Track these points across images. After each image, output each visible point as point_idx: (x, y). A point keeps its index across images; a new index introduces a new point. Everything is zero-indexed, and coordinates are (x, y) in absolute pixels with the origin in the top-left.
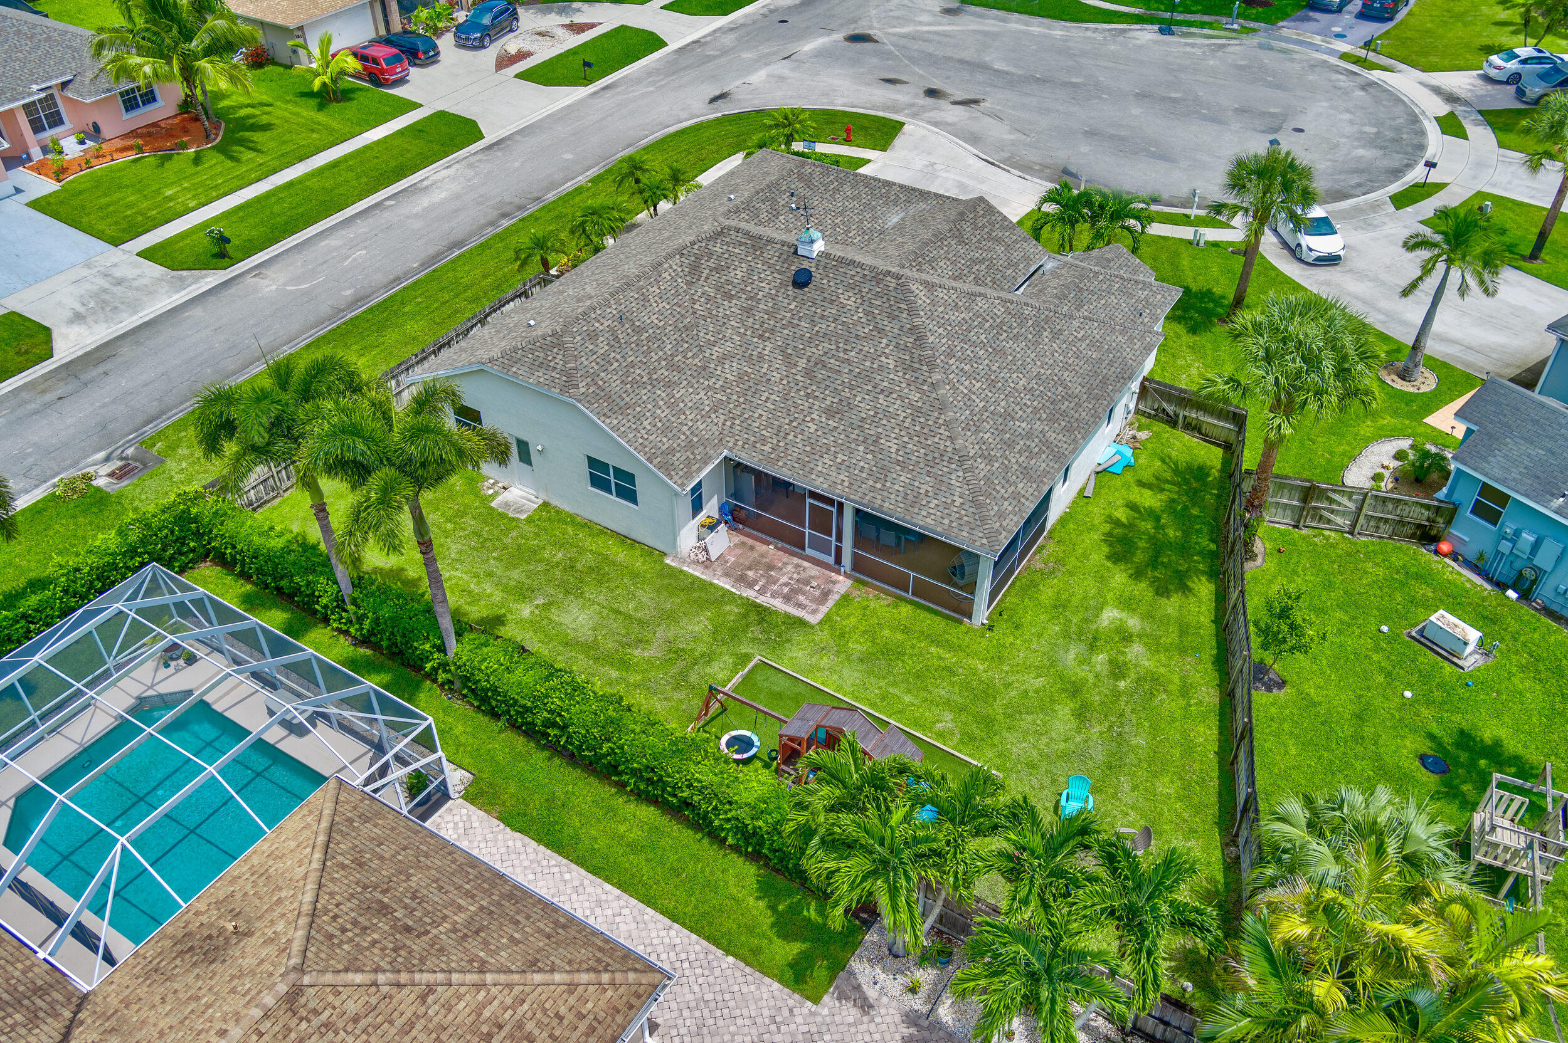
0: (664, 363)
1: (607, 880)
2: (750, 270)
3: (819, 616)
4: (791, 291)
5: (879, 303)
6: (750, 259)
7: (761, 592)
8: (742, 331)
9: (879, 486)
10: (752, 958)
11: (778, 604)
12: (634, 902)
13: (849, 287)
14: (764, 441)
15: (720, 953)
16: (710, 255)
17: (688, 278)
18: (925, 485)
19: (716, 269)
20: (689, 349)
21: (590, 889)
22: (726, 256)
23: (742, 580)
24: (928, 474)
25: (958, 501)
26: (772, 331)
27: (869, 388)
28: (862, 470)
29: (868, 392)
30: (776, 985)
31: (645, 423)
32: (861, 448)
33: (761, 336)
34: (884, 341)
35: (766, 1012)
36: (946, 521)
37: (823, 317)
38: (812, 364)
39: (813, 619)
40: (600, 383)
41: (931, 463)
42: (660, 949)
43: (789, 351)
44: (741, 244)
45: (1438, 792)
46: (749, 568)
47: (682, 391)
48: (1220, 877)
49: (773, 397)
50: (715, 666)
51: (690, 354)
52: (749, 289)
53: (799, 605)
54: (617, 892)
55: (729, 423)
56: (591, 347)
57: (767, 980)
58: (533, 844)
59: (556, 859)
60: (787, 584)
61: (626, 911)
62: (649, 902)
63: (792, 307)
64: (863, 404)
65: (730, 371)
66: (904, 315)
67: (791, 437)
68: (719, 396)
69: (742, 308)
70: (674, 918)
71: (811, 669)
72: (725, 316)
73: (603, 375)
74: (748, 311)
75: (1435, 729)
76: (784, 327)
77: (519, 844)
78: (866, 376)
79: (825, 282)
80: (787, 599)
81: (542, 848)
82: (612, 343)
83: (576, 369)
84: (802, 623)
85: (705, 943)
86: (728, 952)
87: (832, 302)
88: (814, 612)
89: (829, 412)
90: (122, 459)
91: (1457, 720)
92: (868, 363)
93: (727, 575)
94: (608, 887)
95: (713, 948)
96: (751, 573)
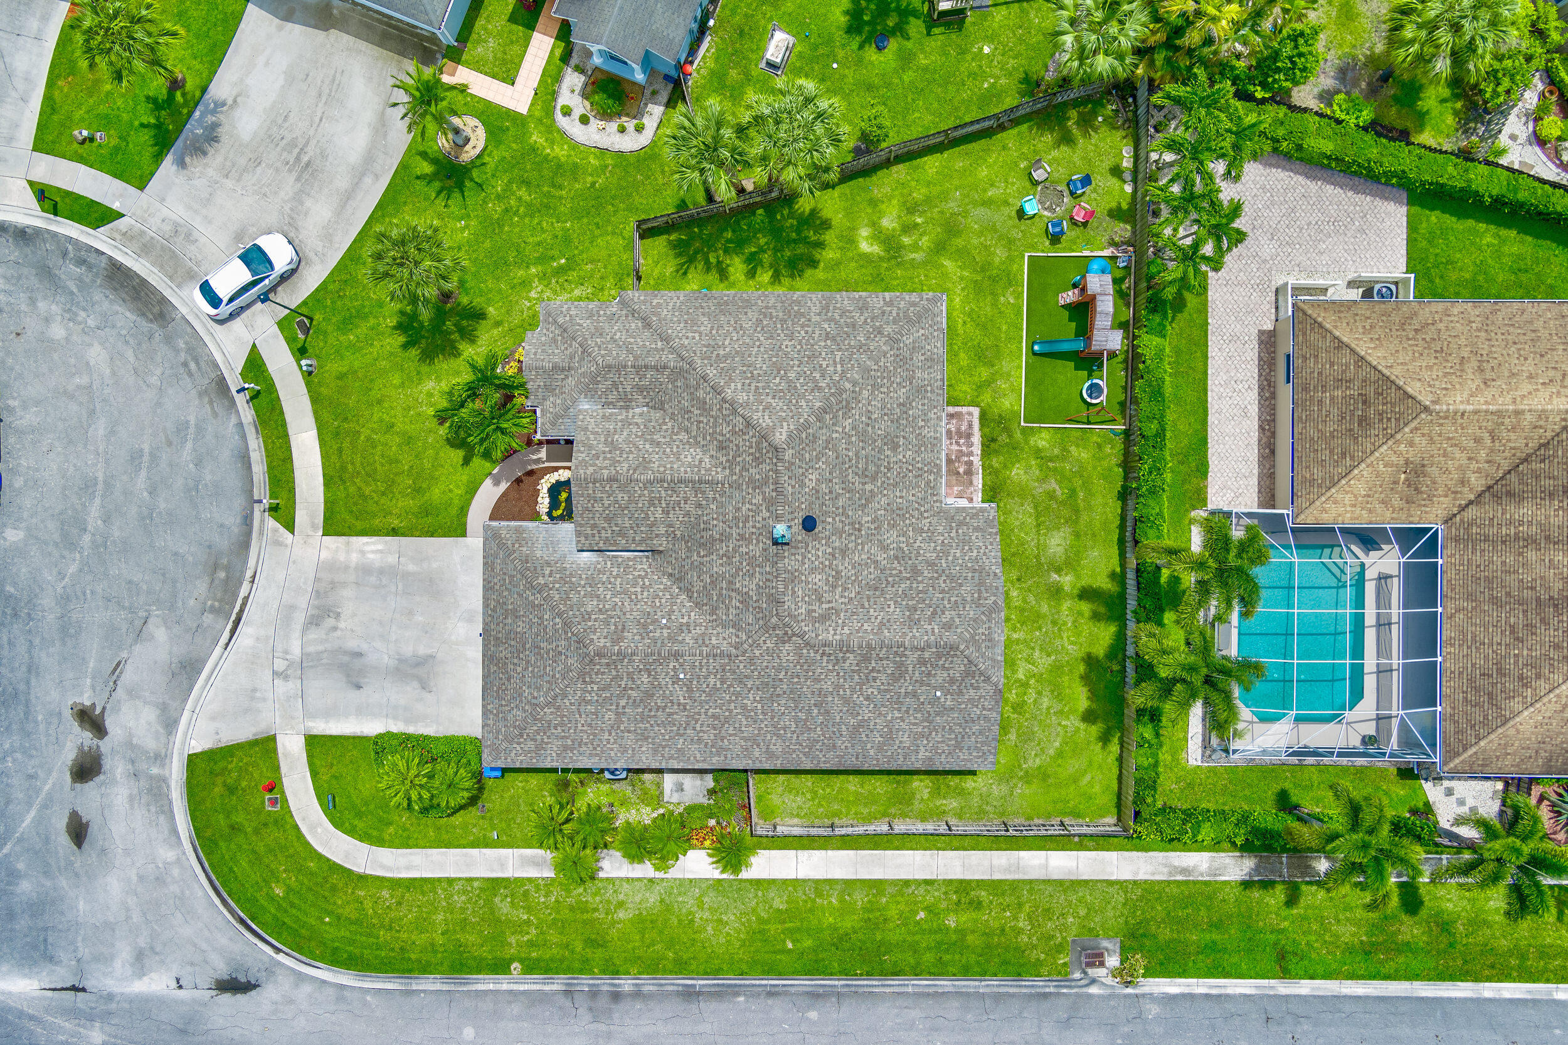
0: (920, 579)
1: (1207, 401)
2: (813, 570)
3: (971, 409)
4: (819, 528)
5: (807, 455)
6: (803, 578)
7: (971, 454)
8: (860, 547)
9: (929, 388)
10: (1203, 309)
11: (976, 439)
12: (1210, 382)
13: (803, 485)
14: (928, 482)
15: (1210, 327)
16: (810, 612)
17: (834, 617)
18: (919, 358)
19: (820, 600)
20: (891, 575)
21: (1216, 407)
22: (807, 599)
23: (969, 472)
24: (911, 359)
25: (922, 332)
26: (852, 524)
27: (870, 429)
28: (923, 405)
29: (873, 427)
30: (1210, 293)
31: (975, 554)
32: (911, 412)
33: (859, 530)
34: (834, 436)
35: (1225, 290)
36: (936, 334)
37: (830, 492)
38: (867, 480)
39: (976, 411)
40: (976, 595)
41: (904, 360)
42: (1225, 354)
43: (863, 502)
44: (794, 592)
45: (902, 36)
46: (958, 473)
47: (928, 555)
48: (1026, 126)
49: (898, 494)
50: (1042, 444)
51: (894, 572)
52: (827, 563)
53: (970, 426)
54: (1209, 393)
55: (926, 515)
56: (957, 620)
57: (1210, 299)
58: (1210, 451)
59: (1211, 435)
60: (957, 443)
61: (1217, 382)
62: (1206, 373)
63: (830, 520)
64: (883, 427)
65: (891, 537)
66: (811, 431)
67: (920, 465)
68: (911, 534)
69: (843, 558)
70: (1206, 357)
71: (1014, 390)
72: (854, 567)
73: (969, 599)
74: (843, 552)
75: (855, 45)
76: (848, 517)
77: (1214, 458)
78: (863, 436)
79: (803, 506)
80: (969, 436)
81: (1209, 445)
82: (940, 613)
83: (983, 613)
84: (983, 417)
85: (1209, 337)
86: (1207, 324)
87: (817, 492)
88: (970, 414)
89: (895, 447)
90: (1085, 973)
91: (839, 36)
92: (853, 439)
93: (971, 483)
94: (1210, 399)
95: (1209, 332)
96: (961, 470)
